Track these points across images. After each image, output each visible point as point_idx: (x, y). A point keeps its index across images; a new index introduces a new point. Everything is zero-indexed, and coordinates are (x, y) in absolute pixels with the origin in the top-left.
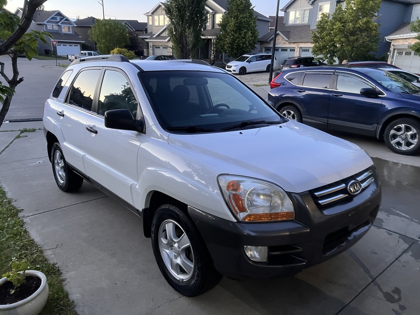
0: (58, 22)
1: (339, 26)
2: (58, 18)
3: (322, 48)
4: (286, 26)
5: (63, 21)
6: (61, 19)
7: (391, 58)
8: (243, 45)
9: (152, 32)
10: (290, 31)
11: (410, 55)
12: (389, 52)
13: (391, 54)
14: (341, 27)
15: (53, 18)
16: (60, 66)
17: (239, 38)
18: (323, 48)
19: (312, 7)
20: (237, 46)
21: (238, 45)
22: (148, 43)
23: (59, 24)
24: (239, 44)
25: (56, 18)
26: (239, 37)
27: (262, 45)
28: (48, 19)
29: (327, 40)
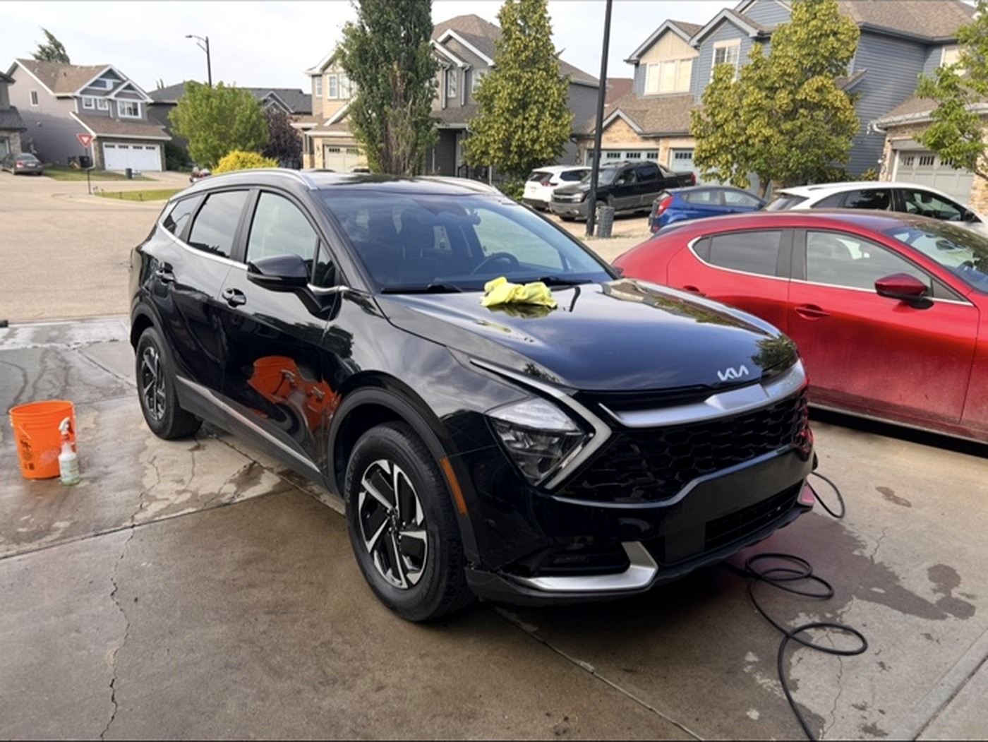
0: (108, 93)
1: (755, 99)
2: (110, 83)
3: (716, 151)
4: (638, 98)
5: (120, 89)
6: (116, 86)
7: (886, 174)
8: (533, 145)
9: (322, 114)
10: (647, 111)
11: (932, 163)
12: (882, 159)
13: (887, 163)
14: (760, 99)
15: (96, 83)
16: (97, 194)
17: (523, 127)
18: (718, 151)
19: (696, 54)
20: (517, 147)
21: (521, 146)
22: (311, 139)
23: (112, 96)
24: (523, 142)
25: (104, 85)
26: (523, 125)
27: (581, 145)
28: (86, 86)
29: (728, 131)
